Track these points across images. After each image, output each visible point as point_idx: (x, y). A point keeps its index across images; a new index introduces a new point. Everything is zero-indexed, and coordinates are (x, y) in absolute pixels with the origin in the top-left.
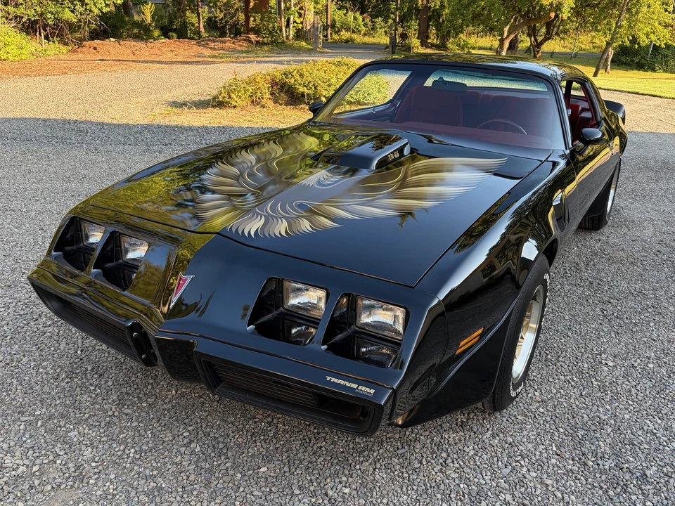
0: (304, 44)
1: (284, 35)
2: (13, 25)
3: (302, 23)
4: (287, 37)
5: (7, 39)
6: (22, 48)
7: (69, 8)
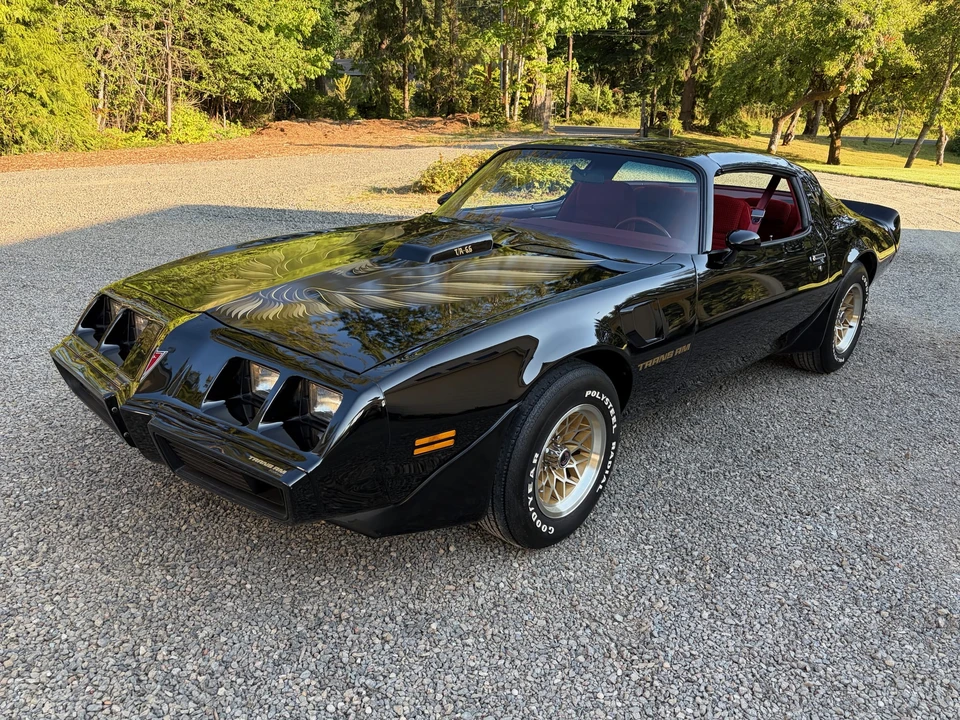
0: (532, 125)
1: (508, 115)
2: (193, 102)
3: (530, 99)
4: (511, 117)
5: (186, 118)
6: (201, 130)
7: (255, 84)
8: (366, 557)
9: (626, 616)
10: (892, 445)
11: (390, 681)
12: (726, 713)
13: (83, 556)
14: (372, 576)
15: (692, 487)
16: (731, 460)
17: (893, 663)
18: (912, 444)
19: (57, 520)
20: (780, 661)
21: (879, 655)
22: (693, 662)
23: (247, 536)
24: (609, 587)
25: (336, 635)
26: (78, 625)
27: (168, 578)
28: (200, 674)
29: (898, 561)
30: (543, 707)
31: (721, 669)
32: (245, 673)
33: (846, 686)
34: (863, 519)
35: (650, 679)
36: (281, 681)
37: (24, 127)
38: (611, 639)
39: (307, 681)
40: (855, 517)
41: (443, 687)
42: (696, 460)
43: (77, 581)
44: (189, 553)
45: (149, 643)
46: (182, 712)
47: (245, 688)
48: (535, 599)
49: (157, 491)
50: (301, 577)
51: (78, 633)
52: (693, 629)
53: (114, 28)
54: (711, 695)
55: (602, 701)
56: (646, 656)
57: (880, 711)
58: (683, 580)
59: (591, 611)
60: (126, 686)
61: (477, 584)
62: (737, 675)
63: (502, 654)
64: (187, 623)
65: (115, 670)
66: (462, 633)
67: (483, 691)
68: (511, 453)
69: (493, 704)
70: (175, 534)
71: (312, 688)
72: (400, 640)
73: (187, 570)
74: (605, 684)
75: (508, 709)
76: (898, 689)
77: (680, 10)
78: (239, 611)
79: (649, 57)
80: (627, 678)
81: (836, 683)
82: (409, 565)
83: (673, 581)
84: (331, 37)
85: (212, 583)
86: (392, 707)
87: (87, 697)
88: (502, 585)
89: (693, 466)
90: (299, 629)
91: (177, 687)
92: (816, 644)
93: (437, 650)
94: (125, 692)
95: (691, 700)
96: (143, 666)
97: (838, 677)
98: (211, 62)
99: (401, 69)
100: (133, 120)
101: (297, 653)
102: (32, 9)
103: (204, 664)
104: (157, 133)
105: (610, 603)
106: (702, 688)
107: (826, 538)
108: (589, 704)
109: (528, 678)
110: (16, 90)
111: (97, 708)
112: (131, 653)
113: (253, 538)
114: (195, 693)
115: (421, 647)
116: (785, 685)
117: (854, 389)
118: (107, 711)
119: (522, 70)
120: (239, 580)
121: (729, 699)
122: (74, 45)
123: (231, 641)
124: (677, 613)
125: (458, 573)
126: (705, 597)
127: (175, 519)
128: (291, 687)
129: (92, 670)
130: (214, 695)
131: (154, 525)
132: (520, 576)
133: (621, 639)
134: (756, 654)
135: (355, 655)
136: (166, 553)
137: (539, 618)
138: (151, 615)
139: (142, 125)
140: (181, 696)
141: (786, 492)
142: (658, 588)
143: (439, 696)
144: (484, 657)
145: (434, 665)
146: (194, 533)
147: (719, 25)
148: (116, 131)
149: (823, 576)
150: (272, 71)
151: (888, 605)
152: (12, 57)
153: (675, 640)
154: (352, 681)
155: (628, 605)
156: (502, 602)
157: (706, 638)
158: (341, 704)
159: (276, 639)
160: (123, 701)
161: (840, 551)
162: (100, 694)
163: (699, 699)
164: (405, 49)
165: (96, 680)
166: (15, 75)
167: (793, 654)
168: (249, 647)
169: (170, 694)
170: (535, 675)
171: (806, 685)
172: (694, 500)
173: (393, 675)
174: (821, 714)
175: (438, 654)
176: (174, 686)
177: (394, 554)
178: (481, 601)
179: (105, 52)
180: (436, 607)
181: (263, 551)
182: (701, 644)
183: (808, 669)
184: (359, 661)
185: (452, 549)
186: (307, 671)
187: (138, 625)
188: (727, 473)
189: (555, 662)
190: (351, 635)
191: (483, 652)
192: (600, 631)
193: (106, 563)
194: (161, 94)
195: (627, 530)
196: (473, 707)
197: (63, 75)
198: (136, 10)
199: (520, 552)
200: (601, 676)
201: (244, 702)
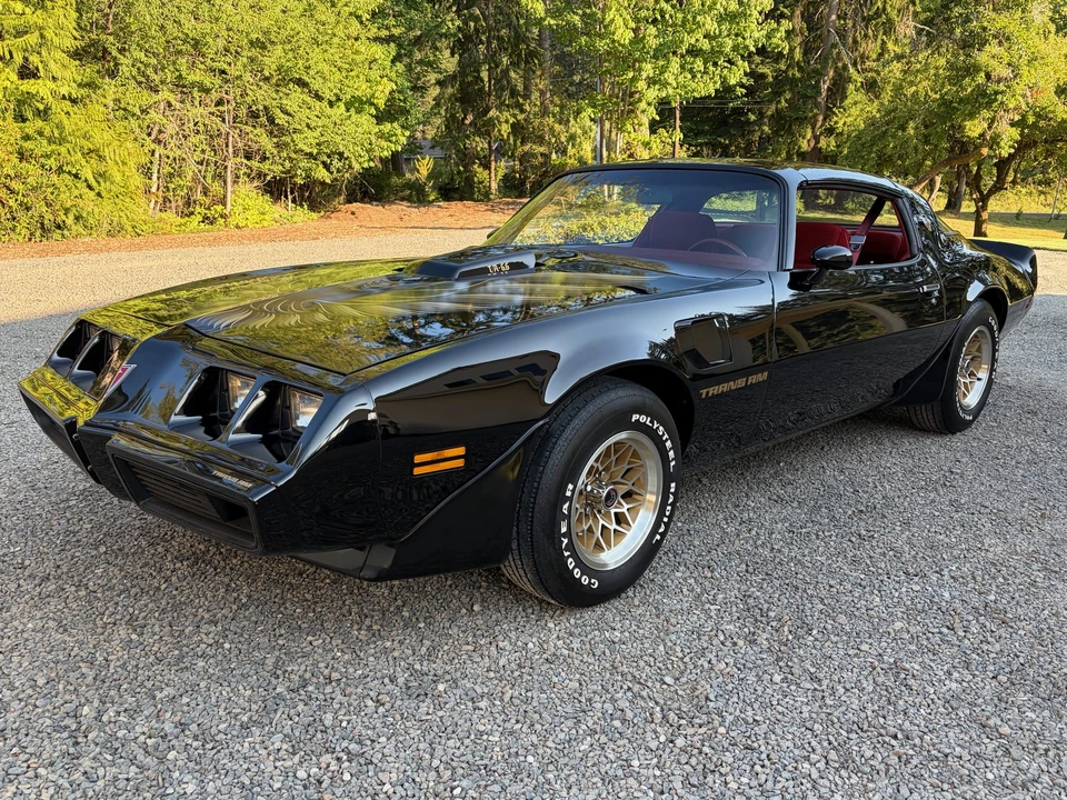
2: (255, 184)
4: (610, 196)
5: (247, 202)
6: (263, 214)
7: (324, 163)
8: (373, 617)
9: (678, 679)
10: (1026, 505)
11: (378, 746)
12: (791, 782)
13: (39, 615)
14: (375, 635)
15: (776, 547)
16: (827, 520)
17: (1009, 731)
18: (1051, 504)
19: (18, 579)
20: (865, 727)
21: (991, 722)
22: (756, 728)
23: (235, 595)
24: (661, 648)
25: (322, 697)
26: (16, 685)
27: (134, 636)
28: (150, 737)
29: (1024, 623)
30: (563, 776)
31: (790, 737)
32: (203, 736)
33: (946, 756)
34: (983, 579)
35: (699, 745)
36: (246, 745)
37: (67, 211)
38: (657, 703)
39: (277, 745)
40: (974, 578)
41: (441, 753)
42: (784, 520)
43: (27, 640)
44: (164, 611)
45: (96, 703)
46: (120, 776)
47: (202, 752)
48: (570, 660)
49: (140, 550)
50: (291, 637)
51: (16, 692)
52: (760, 693)
53: (170, 104)
54: (774, 763)
55: (637, 769)
56: (697, 721)
57: (988, 783)
58: (754, 642)
59: (636, 674)
60: (59, 748)
61: (501, 644)
62: (809, 743)
63: (520, 717)
64: (146, 683)
65: (49, 731)
66: (475, 695)
67: (491, 758)
68: (539, 483)
69: (501, 772)
70: (151, 593)
71: (282, 753)
72: (399, 702)
73: (157, 629)
74: (642, 751)
75: (519, 777)
76: (1014, 760)
77: (798, 75)
78: (211, 671)
79: (766, 128)
80: (671, 745)
81: (933, 752)
82: (422, 625)
83: (741, 643)
84: (408, 111)
85: (185, 642)
86: (376, 774)
87: (10, 759)
88: (530, 645)
89: (779, 526)
90: (278, 690)
91: (120, 750)
92: (912, 710)
93: (440, 713)
94: (56, 754)
95: (748, 768)
96: (83, 728)
97: (937, 746)
98: (275, 140)
99: (486, 146)
100: (189, 204)
101: (272, 716)
102: (80, 85)
103: (157, 726)
104: (215, 218)
105: (661, 665)
106: (764, 756)
107: (936, 599)
108: (620, 773)
109: (548, 744)
110: (60, 170)
111: (19, 771)
112: (72, 714)
113: (242, 597)
114: (140, 757)
115: (423, 709)
116: (868, 753)
117: (984, 449)
118: (31, 773)
119: (620, 144)
120: (217, 638)
121: (796, 768)
122: (126, 123)
123: (194, 702)
124: (741, 676)
125: (479, 633)
126: (779, 659)
127: (155, 578)
128: (256, 751)
129: (23, 731)
130: (162, 760)
131: (129, 584)
132: (555, 636)
133: (669, 703)
134: (836, 720)
135: (340, 717)
136: (136, 612)
137: (571, 680)
138: (106, 675)
139: (199, 210)
140: (122, 760)
141: (891, 553)
142: (721, 650)
143: (436, 763)
144: (498, 721)
145: (435, 729)
146: (174, 592)
147: (844, 90)
148: (170, 216)
149: (928, 639)
150: (342, 149)
151: (1007, 670)
152: (56, 135)
153: (735, 705)
154: (333, 746)
155: (683, 668)
156: (528, 663)
157: (775, 703)
158: (314, 770)
159: (250, 700)
160: (52, 764)
161: (953, 613)
162: (27, 756)
163: (758, 768)
164: (491, 123)
165: (25, 741)
166: (59, 154)
167: (882, 720)
168: (215, 709)
169: (110, 758)
170: (557, 741)
171: (894, 754)
172: (777, 560)
173: (383, 739)
174: (911, 786)
175: (441, 717)
176: (117, 749)
177: (406, 614)
178: (502, 662)
179: (160, 132)
180: (448, 668)
181: (251, 610)
182: (768, 710)
183: (900, 736)
184: (344, 724)
185: (476, 608)
186: (280, 735)
187: (87, 686)
188: (820, 533)
189: (584, 727)
190: (339, 697)
191: (497, 715)
192: (644, 693)
193: (65, 622)
194: (220, 177)
195: (692, 590)
196: (475, 774)
197: (112, 154)
198: (193, 85)
199: (558, 612)
200: (640, 742)
201: (197, 767)
